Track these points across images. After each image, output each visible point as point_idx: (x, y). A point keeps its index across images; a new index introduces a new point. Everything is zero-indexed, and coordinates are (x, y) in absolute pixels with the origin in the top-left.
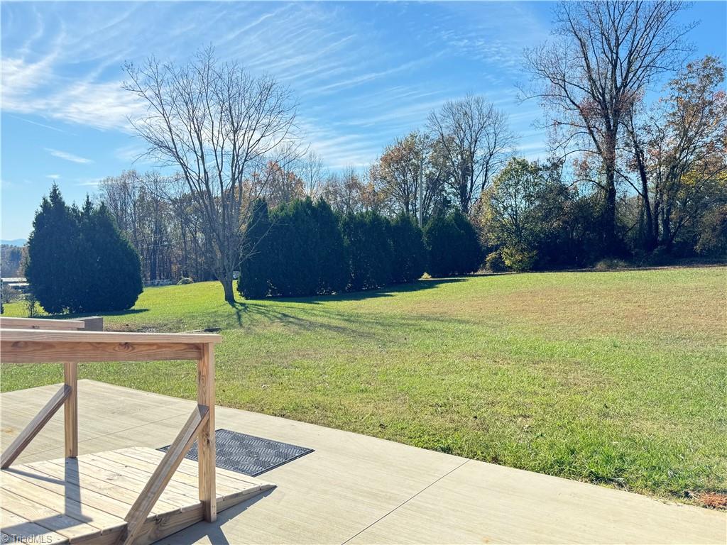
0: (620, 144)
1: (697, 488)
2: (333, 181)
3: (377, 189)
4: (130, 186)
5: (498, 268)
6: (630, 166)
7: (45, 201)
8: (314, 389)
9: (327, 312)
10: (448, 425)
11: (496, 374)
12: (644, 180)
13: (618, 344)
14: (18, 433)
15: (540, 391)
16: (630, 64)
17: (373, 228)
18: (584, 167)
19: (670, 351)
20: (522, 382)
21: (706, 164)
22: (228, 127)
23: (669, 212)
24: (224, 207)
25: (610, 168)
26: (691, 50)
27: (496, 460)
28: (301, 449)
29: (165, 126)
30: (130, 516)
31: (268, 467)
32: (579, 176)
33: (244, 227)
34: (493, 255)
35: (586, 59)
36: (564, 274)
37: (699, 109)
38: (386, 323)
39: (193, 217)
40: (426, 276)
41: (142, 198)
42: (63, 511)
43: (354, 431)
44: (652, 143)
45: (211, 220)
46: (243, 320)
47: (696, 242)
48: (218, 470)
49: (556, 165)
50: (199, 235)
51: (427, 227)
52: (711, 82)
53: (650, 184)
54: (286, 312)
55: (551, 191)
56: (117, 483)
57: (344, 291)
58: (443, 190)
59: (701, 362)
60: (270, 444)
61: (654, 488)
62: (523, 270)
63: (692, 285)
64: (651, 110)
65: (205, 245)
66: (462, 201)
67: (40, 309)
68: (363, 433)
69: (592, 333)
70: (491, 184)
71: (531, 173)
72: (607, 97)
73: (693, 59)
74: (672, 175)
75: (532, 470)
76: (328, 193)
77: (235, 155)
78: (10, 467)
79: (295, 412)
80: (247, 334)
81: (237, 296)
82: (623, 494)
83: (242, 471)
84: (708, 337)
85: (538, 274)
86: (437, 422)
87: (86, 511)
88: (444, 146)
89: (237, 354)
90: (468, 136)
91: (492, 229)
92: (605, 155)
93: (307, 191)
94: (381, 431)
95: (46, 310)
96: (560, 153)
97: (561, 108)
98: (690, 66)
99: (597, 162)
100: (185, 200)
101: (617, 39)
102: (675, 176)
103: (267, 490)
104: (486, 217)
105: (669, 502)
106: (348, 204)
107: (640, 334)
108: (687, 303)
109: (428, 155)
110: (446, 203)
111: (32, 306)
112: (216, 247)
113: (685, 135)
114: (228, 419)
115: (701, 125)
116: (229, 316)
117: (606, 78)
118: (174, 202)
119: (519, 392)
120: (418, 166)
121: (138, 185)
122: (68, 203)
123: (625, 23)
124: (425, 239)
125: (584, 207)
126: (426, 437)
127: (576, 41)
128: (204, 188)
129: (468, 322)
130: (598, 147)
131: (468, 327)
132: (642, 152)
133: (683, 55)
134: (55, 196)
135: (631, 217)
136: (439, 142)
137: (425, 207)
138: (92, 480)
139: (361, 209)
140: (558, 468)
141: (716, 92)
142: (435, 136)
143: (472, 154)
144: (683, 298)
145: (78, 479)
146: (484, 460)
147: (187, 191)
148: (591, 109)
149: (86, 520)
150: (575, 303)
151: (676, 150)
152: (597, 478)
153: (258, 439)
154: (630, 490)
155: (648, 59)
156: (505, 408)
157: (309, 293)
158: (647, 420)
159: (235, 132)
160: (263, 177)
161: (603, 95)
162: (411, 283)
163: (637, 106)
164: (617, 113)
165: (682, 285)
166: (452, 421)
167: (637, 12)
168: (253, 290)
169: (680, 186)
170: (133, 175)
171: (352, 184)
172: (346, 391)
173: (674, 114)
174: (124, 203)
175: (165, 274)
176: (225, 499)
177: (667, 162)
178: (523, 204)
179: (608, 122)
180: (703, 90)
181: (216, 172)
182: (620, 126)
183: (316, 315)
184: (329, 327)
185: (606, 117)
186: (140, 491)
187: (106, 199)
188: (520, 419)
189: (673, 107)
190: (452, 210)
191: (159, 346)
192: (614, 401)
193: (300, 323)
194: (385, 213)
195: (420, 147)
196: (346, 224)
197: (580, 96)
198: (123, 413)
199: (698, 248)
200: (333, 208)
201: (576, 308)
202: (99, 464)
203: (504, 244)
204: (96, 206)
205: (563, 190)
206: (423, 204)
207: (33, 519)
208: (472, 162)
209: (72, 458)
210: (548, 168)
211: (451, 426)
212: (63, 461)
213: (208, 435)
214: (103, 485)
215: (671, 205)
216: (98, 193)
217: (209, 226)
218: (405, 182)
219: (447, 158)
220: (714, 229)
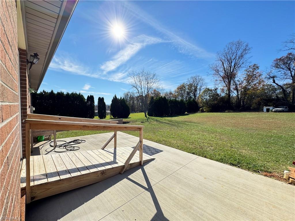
0: (232, 84)
1: (261, 170)
2: (167, 93)
3: (176, 94)
4: (128, 94)
5: (202, 111)
6: (234, 89)
7: (114, 97)
8: (163, 137)
9: (165, 120)
10: (193, 147)
11: (204, 135)
12: (238, 92)
13: (233, 130)
14: (106, 142)
15: (215, 140)
16: (234, 67)
17: (175, 103)
18: (223, 90)
19: (247, 132)
20: (210, 138)
21: (254, 89)
22: (147, 83)
23: (244, 100)
24: (145, 98)
25: (229, 89)
26: (250, 63)
27: (205, 157)
28: (161, 150)
29: (135, 83)
30: (125, 163)
31: (153, 154)
32: (222, 91)
33: (149, 102)
34: (201, 109)
35: (224, 66)
36: (218, 113)
37: (252, 76)
38: (178, 122)
39: (139, 100)
40: (186, 113)
41: (130, 96)
42: (113, 161)
43: (172, 147)
44: (240, 84)
45: (143, 101)
46: (149, 121)
47: (251, 107)
48: (143, 153)
49: (216, 89)
50: (140, 103)
51: (187, 102)
52: (255, 70)
53: (239, 93)
54: (157, 119)
55: (215, 95)
56: (124, 155)
57: (169, 115)
58: (190, 94)
59: (255, 135)
60: (154, 149)
61: (249, 169)
62: (208, 112)
63: (251, 117)
64: (240, 77)
65: (141, 105)
66: (194, 97)
67: (112, 117)
68: (174, 148)
69: (226, 127)
70: (201, 93)
71: (210, 91)
72: (229, 74)
73: (250, 65)
74: (245, 91)
75: (215, 160)
76: (166, 95)
77: (148, 88)
78: (104, 149)
79: (159, 142)
80: (149, 124)
81: (147, 116)
82: (240, 170)
83: (148, 154)
84: (256, 129)
85: (212, 113)
86: (191, 146)
87: (117, 161)
88: (191, 86)
89: (147, 128)
90: (196, 83)
91: (201, 103)
92: (228, 87)
93: (161, 95)
94: (178, 148)
95: (113, 117)
96: (217, 86)
97: (217, 77)
98: (250, 66)
99: (226, 88)
100: (138, 97)
101: (231, 61)
102: (246, 91)
103: (153, 159)
104: (200, 100)
105: (254, 173)
106: (169, 97)
107: (238, 128)
108: (250, 121)
109: (187, 87)
110: (191, 97)
111: (111, 116)
112: (144, 106)
113: (248, 82)
114: (146, 142)
115: (253, 80)
116: (146, 120)
117: (228, 70)
118: (136, 97)
119: (209, 140)
120: (185, 90)
121: (130, 94)
122: (118, 98)
123: (233, 58)
124: (186, 105)
125: (223, 98)
126: (188, 150)
127: (221, 62)
128: (142, 94)
129: (196, 123)
130: (226, 85)
131: (196, 124)
132: (237, 86)
133: (248, 64)
134: (115, 96)
135: (234, 101)
136: (189, 85)
137: (186, 98)
138: (119, 154)
139: (172, 98)
140: (221, 160)
141: (257, 72)
142: (188, 84)
143: (197, 87)
144: (248, 120)
145: (116, 153)
146: (202, 157)
147: (139, 95)
148: (225, 77)
149: (117, 163)
150: (221, 120)
151: (246, 85)
152: (232, 164)
153: (151, 147)
154: (242, 168)
155: (239, 65)
156: (206, 144)
157: (161, 116)
158: (243, 150)
159: (148, 84)
160: (152, 92)
161: (228, 74)
162: (183, 114)
163: (236, 76)
164: (231, 78)
165: (248, 116)
166: (194, 146)
167: (236, 55)
168: (150, 115)
169: (247, 94)
170: (129, 92)
171: (171, 93)
172: (170, 138)
173: (246, 77)
174: (127, 97)
175: (134, 111)
176: (145, 161)
177: (243, 88)
178: (208, 98)
179: (229, 80)
180: (253, 72)
181: (144, 91)
182: (232, 80)
183: (163, 120)
184: (166, 123)
185: (228, 79)
186: (128, 157)
187: (124, 97)
188: (210, 147)
189: (245, 76)
190: (192, 99)
191: (132, 128)
192: (234, 144)
193: (159, 121)
194: (177, 99)
195: (185, 86)
196: (169, 102)
197: (222, 74)
198: (125, 139)
199: (251, 108)
200: (167, 98)
201: (221, 121)
202: (121, 150)
203: (204, 106)
204: (122, 98)
205: (218, 95)
206: (186, 97)
207: (107, 162)
208: (197, 89)
209: (115, 148)
210: (214, 90)
211: (194, 147)
212: (113, 149)
213: (141, 147)
214: (121, 155)
215: (244, 98)
216: (123, 96)
217: (142, 102)
218: (182, 93)
219: (191, 88)
220: (256, 104)
